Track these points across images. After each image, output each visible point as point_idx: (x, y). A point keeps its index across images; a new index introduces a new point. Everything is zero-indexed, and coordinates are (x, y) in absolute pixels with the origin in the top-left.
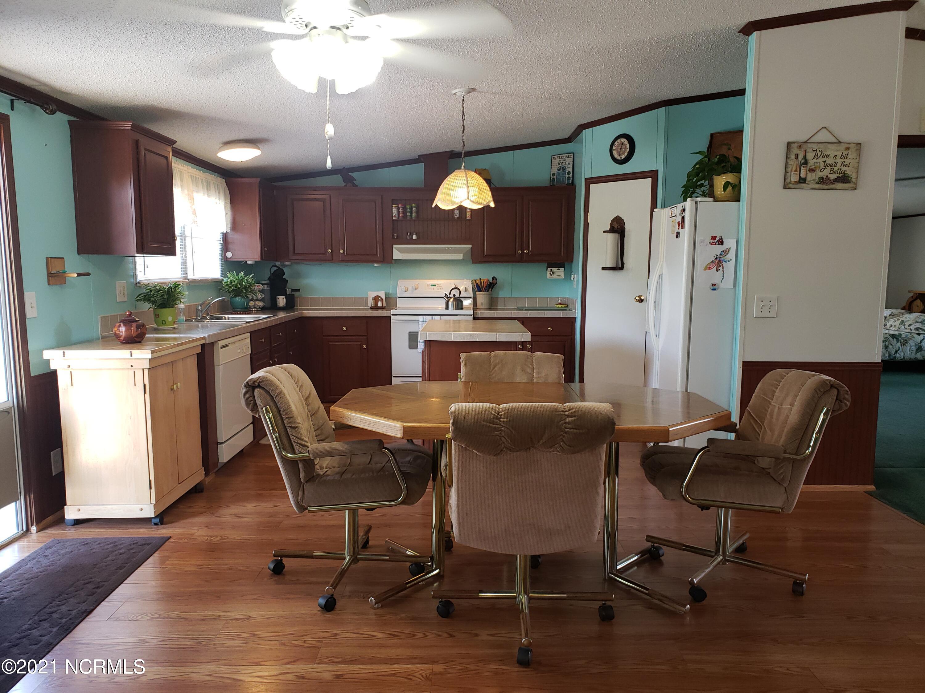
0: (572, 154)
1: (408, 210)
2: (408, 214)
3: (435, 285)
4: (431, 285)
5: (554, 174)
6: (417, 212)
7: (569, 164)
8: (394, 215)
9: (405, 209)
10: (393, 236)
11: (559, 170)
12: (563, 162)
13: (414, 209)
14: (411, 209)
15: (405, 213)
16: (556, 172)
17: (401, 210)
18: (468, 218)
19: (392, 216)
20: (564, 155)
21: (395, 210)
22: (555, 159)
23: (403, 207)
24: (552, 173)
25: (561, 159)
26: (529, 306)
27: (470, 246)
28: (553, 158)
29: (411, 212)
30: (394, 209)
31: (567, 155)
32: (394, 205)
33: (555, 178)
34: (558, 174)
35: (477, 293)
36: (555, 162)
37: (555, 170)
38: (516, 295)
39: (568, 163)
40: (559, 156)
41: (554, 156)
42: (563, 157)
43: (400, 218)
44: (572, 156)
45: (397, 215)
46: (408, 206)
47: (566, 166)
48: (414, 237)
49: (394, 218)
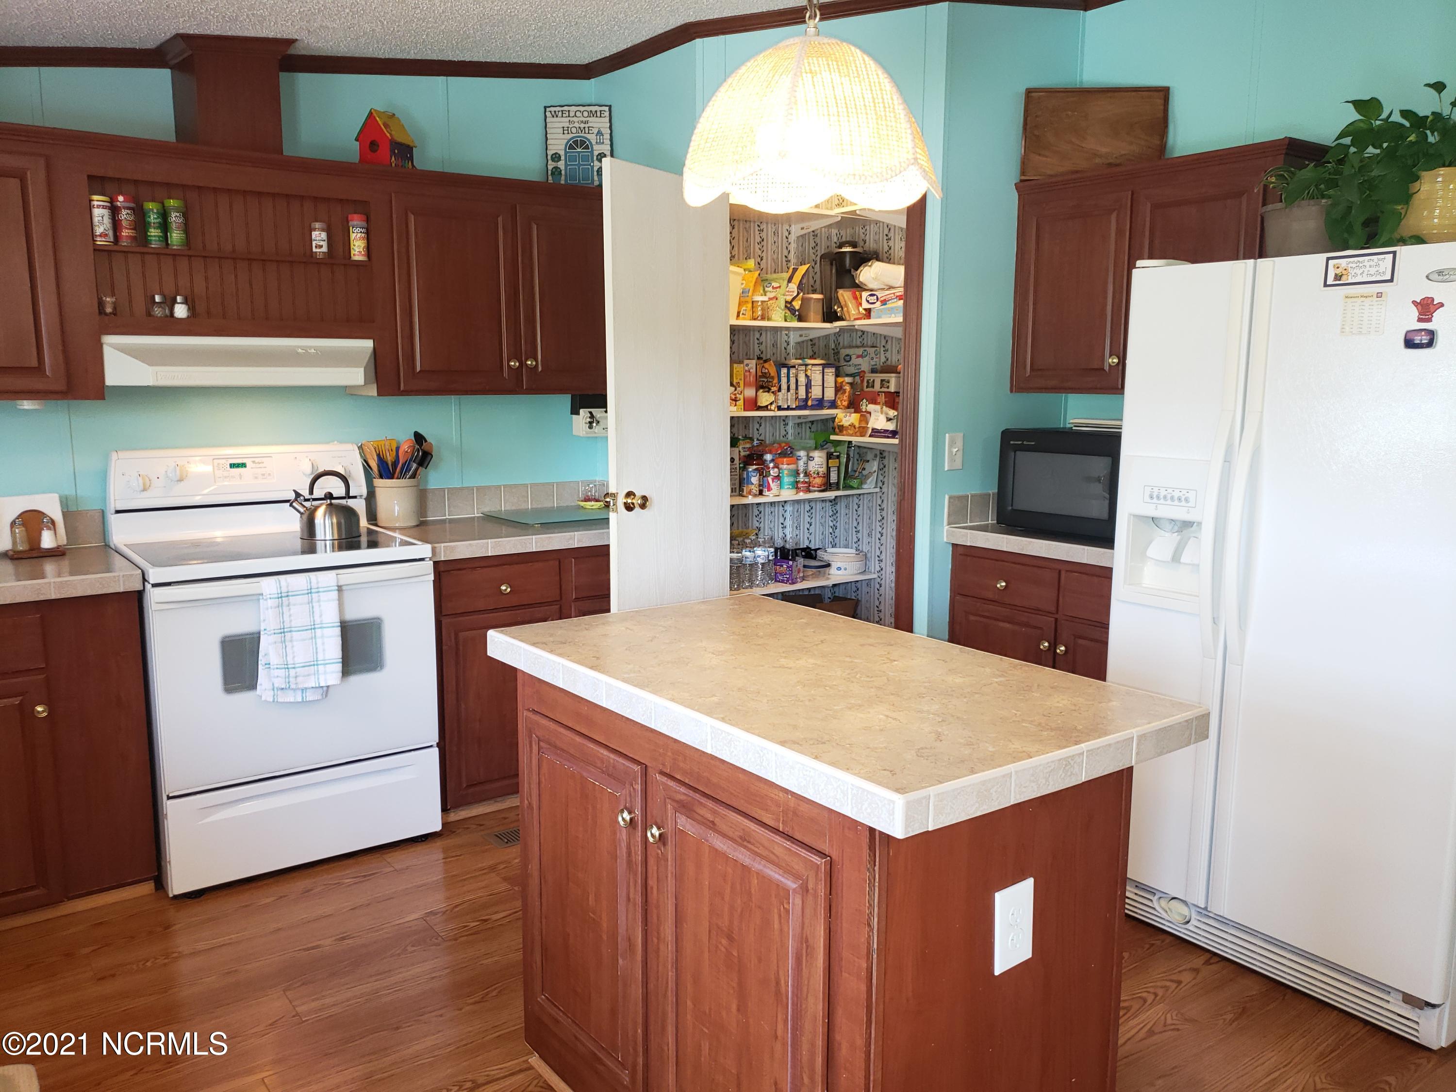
0: (607, 109)
1: (153, 218)
2: (154, 233)
3: (243, 465)
4: (232, 466)
5: (556, 157)
6: (186, 228)
7: (600, 133)
8: (99, 230)
9: (140, 214)
10: (101, 305)
11: (571, 147)
12: (582, 125)
13: (175, 218)
14: (164, 215)
15: (141, 224)
16: (562, 153)
17: (125, 215)
18: (357, 258)
19: (93, 235)
20: (582, 109)
21: (101, 216)
22: (555, 115)
23: (132, 205)
24: (550, 153)
25: (575, 119)
26: (508, 508)
27: (369, 344)
28: (548, 114)
29: (165, 227)
30: (97, 212)
31: (593, 109)
32: (95, 197)
33: (563, 168)
34: (569, 159)
35: (378, 482)
36: (556, 125)
37: (558, 145)
38: (474, 479)
39: (595, 131)
40: (566, 108)
41: (552, 109)
42: (578, 114)
43: (124, 243)
44: (607, 114)
45: (111, 233)
46: (150, 205)
47: (592, 138)
48: (181, 311)
49: (100, 242)
